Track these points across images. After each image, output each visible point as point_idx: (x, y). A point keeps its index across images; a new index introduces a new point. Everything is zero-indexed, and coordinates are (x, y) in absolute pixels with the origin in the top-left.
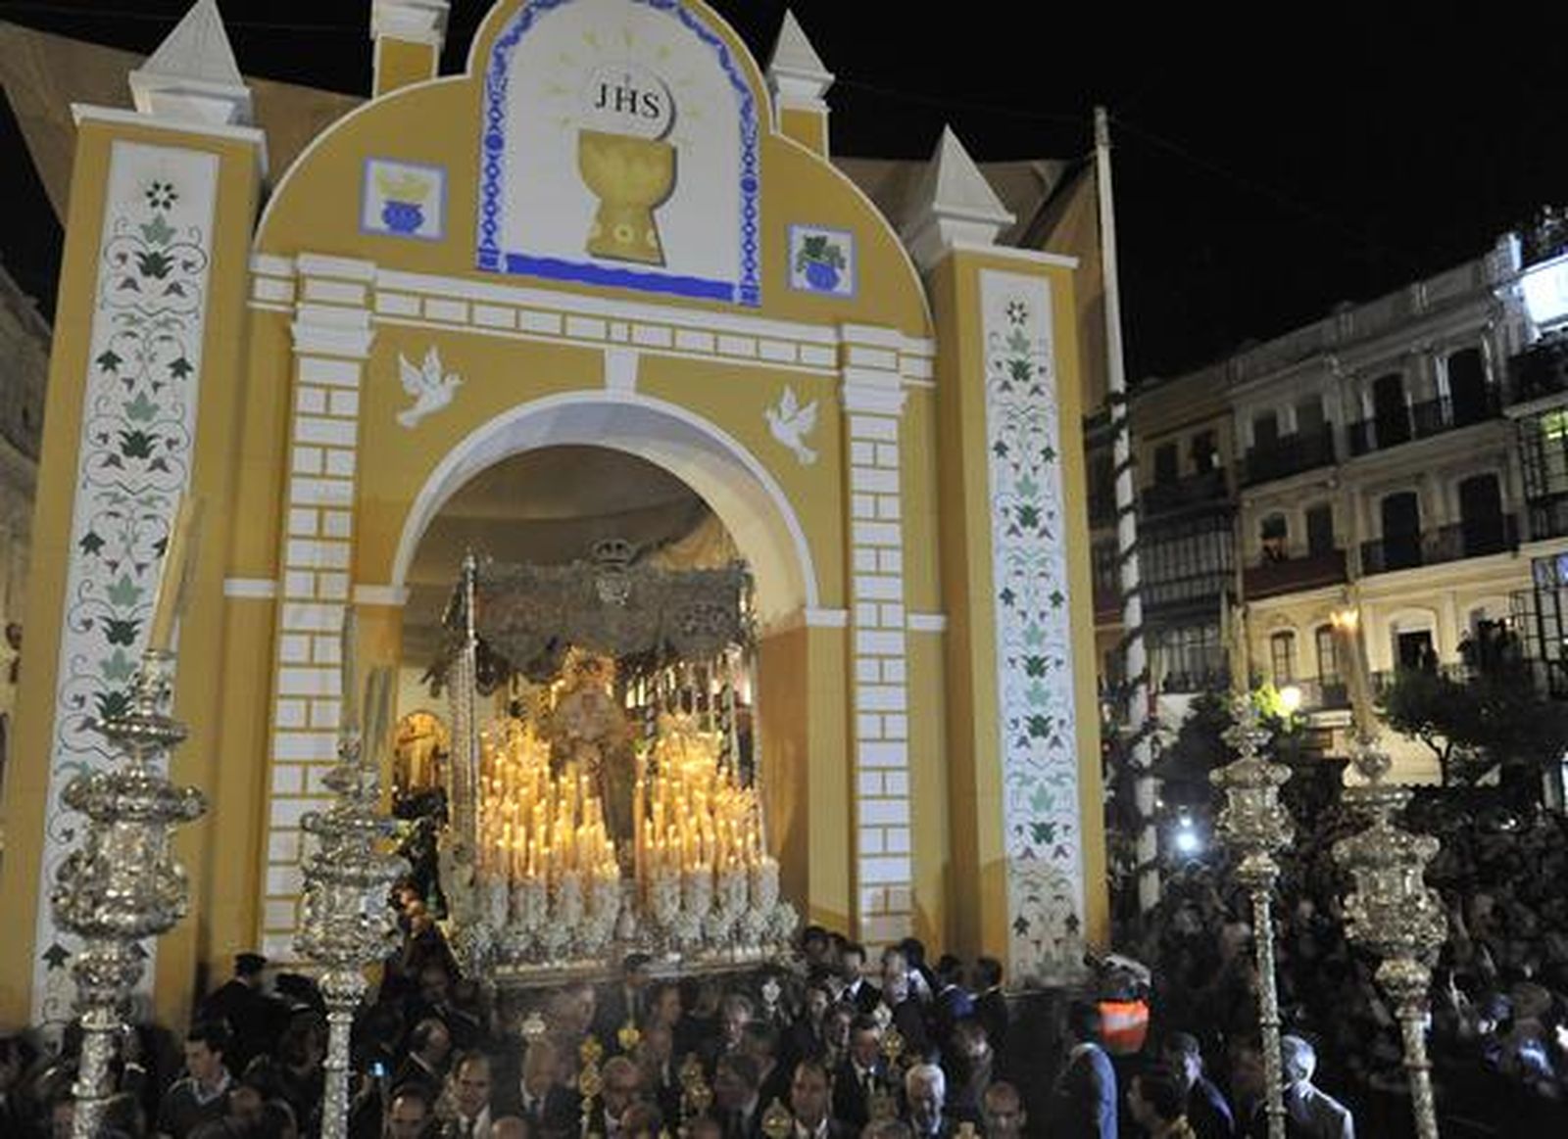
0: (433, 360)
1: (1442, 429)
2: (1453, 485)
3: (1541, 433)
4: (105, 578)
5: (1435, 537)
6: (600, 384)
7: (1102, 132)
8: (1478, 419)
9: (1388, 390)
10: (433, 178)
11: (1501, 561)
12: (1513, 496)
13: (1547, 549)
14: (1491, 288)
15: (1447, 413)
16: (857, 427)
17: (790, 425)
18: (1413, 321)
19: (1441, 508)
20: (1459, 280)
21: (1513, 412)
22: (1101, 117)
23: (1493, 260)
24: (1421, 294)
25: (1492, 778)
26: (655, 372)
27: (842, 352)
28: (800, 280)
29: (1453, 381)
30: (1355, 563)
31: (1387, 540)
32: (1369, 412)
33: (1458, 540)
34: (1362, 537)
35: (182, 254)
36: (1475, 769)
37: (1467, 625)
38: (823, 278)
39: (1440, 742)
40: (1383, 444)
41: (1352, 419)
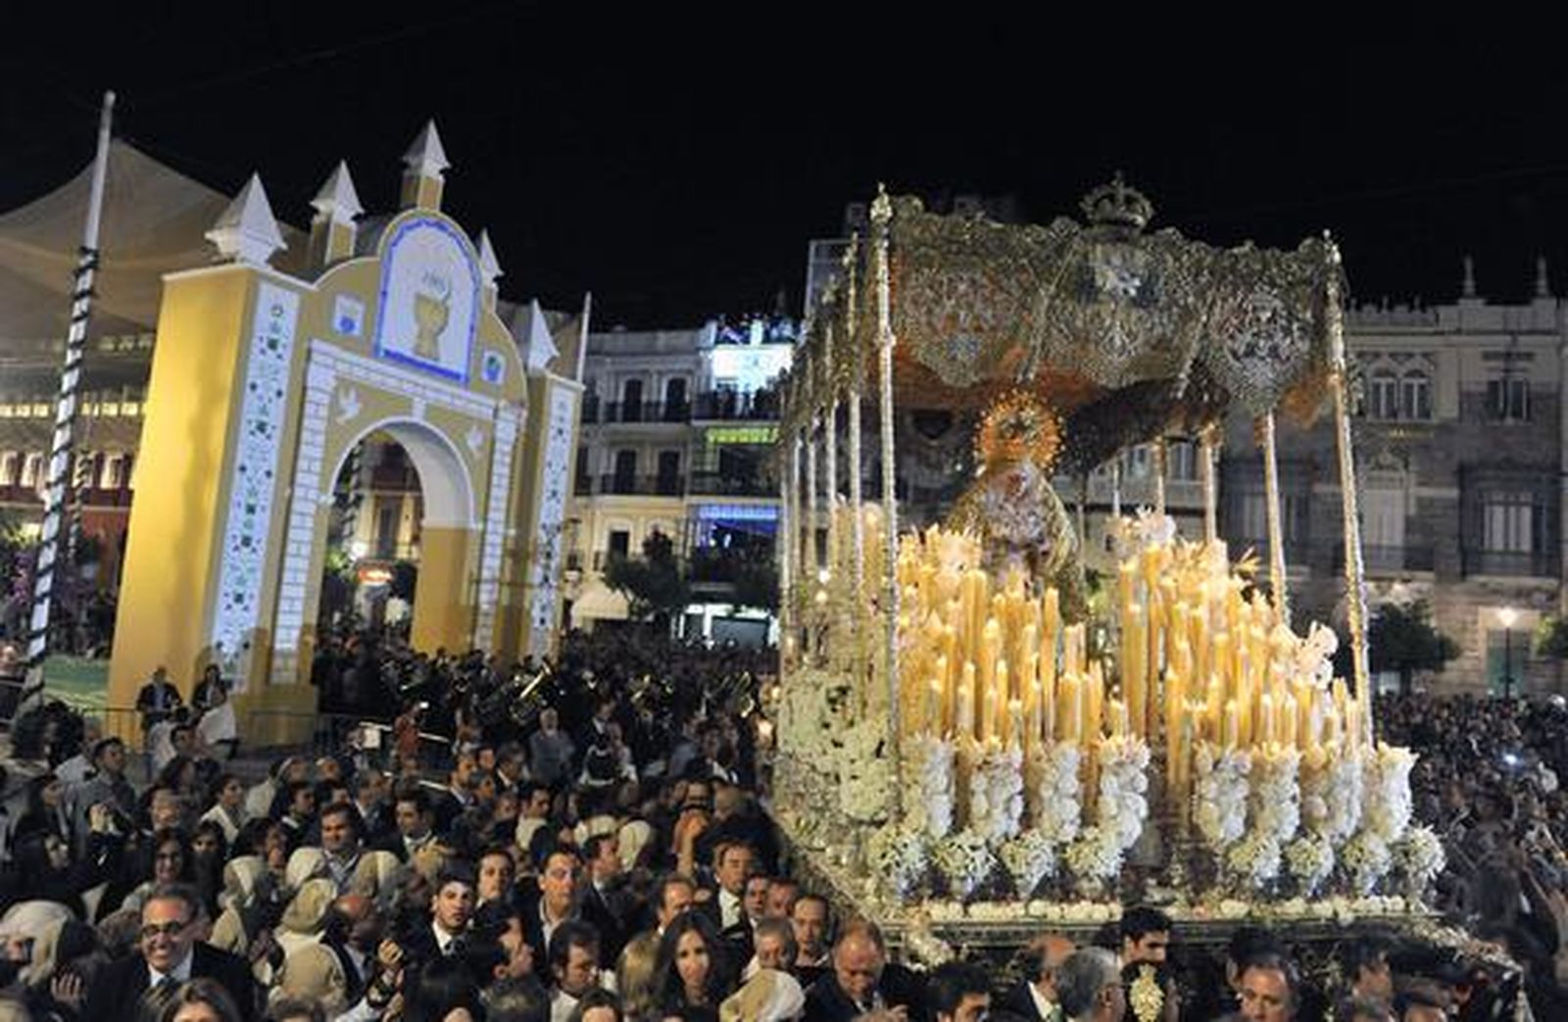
0: (352, 394)
1: (657, 420)
2: (657, 451)
3: (705, 439)
4: (247, 485)
5: (643, 481)
6: (410, 414)
7: (587, 307)
8: (677, 420)
9: (634, 388)
10: (360, 307)
11: (672, 501)
12: (686, 466)
13: (695, 500)
14: (698, 349)
15: (662, 410)
16: (498, 446)
17: (474, 441)
18: (656, 353)
19: (648, 465)
20: (681, 338)
21: (695, 423)
22: (588, 298)
23: (702, 333)
24: (663, 338)
25: (650, 618)
26: (431, 411)
27: (496, 411)
28: (485, 376)
29: (669, 394)
30: (595, 486)
31: (617, 476)
32: (621, 398)
33: (653, 484)
34: (602, 472)
35: (283, 341)
36: (644, 611)
37: (649, 533)
38: (493, 376)
39: (631, 597)
40: (626, 420)
41: (611, 399)
